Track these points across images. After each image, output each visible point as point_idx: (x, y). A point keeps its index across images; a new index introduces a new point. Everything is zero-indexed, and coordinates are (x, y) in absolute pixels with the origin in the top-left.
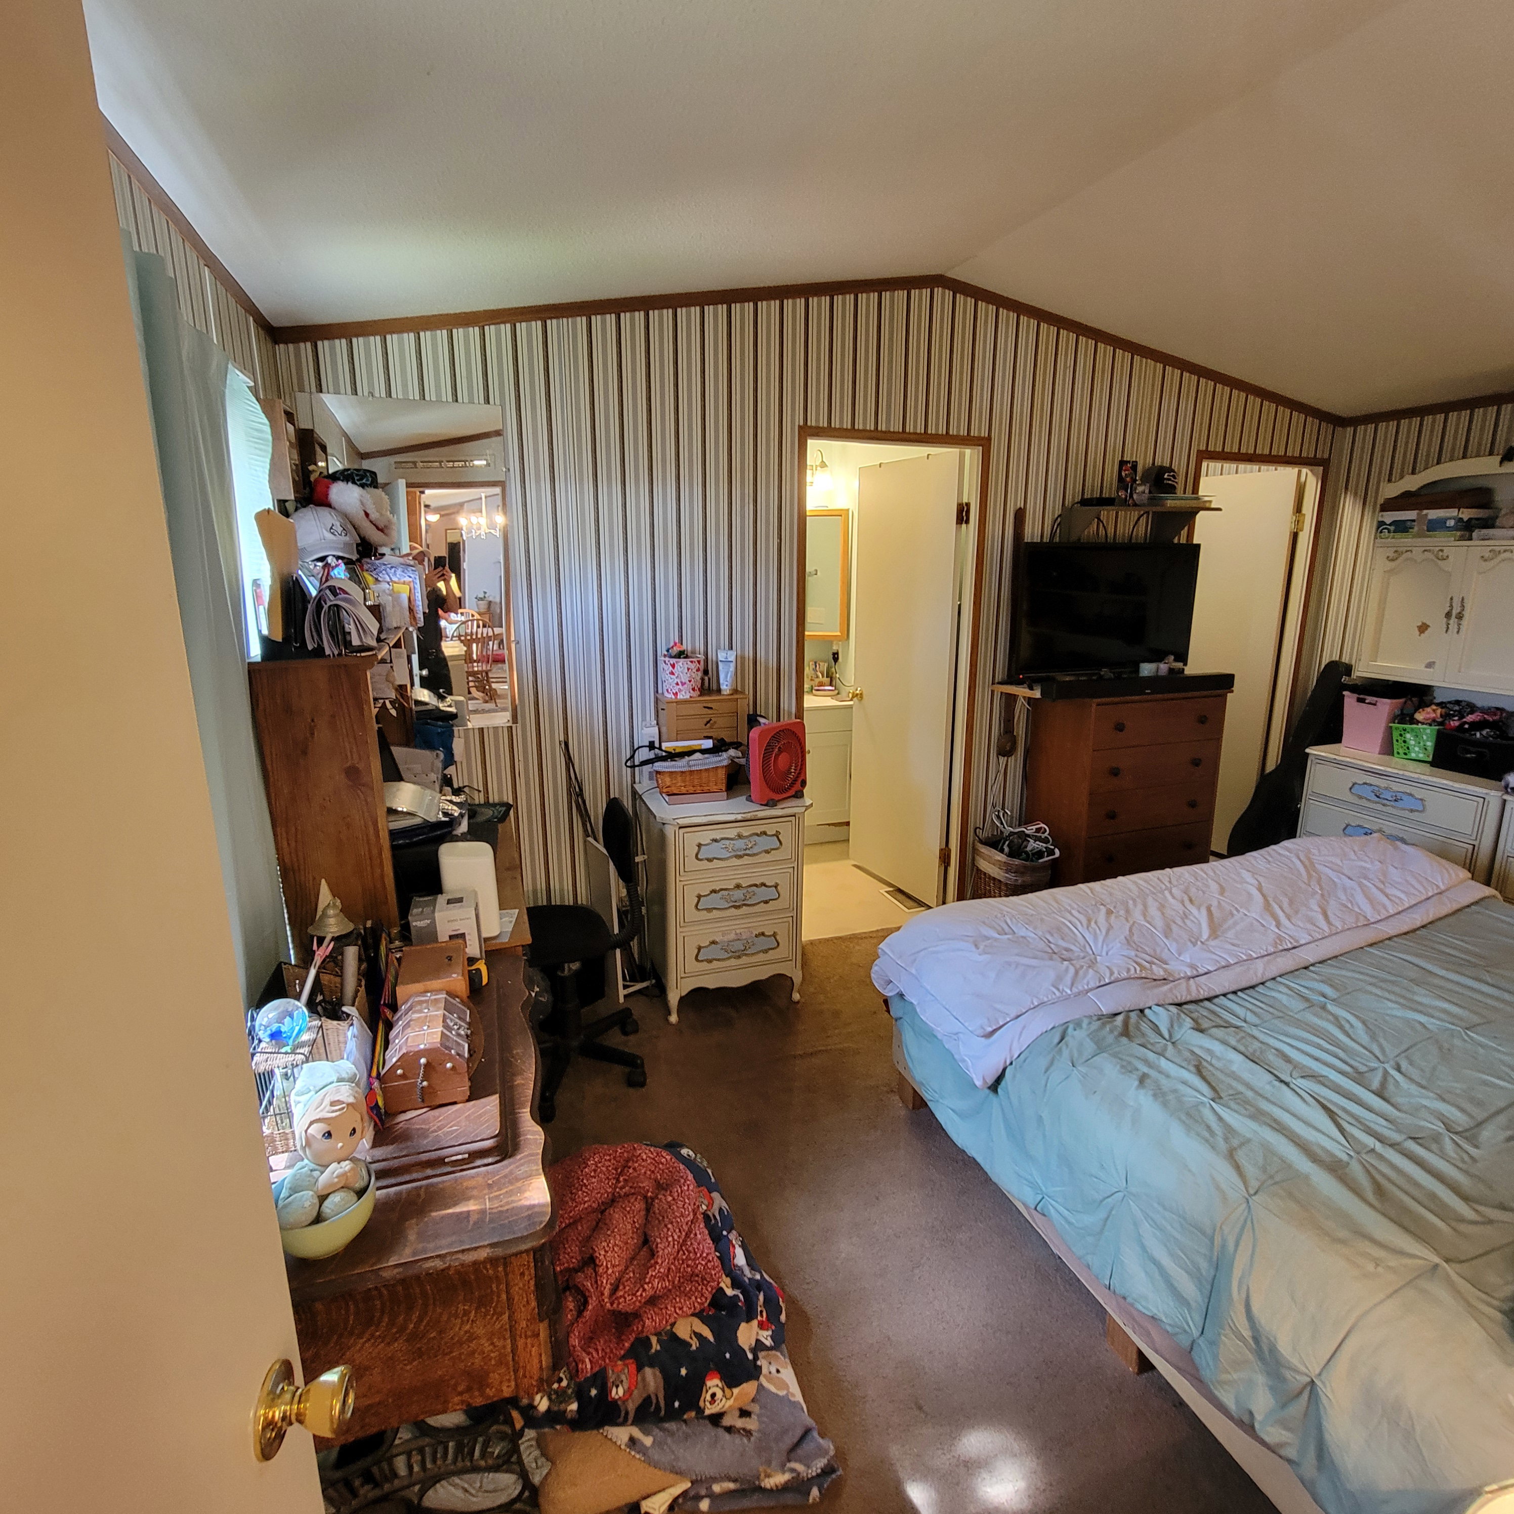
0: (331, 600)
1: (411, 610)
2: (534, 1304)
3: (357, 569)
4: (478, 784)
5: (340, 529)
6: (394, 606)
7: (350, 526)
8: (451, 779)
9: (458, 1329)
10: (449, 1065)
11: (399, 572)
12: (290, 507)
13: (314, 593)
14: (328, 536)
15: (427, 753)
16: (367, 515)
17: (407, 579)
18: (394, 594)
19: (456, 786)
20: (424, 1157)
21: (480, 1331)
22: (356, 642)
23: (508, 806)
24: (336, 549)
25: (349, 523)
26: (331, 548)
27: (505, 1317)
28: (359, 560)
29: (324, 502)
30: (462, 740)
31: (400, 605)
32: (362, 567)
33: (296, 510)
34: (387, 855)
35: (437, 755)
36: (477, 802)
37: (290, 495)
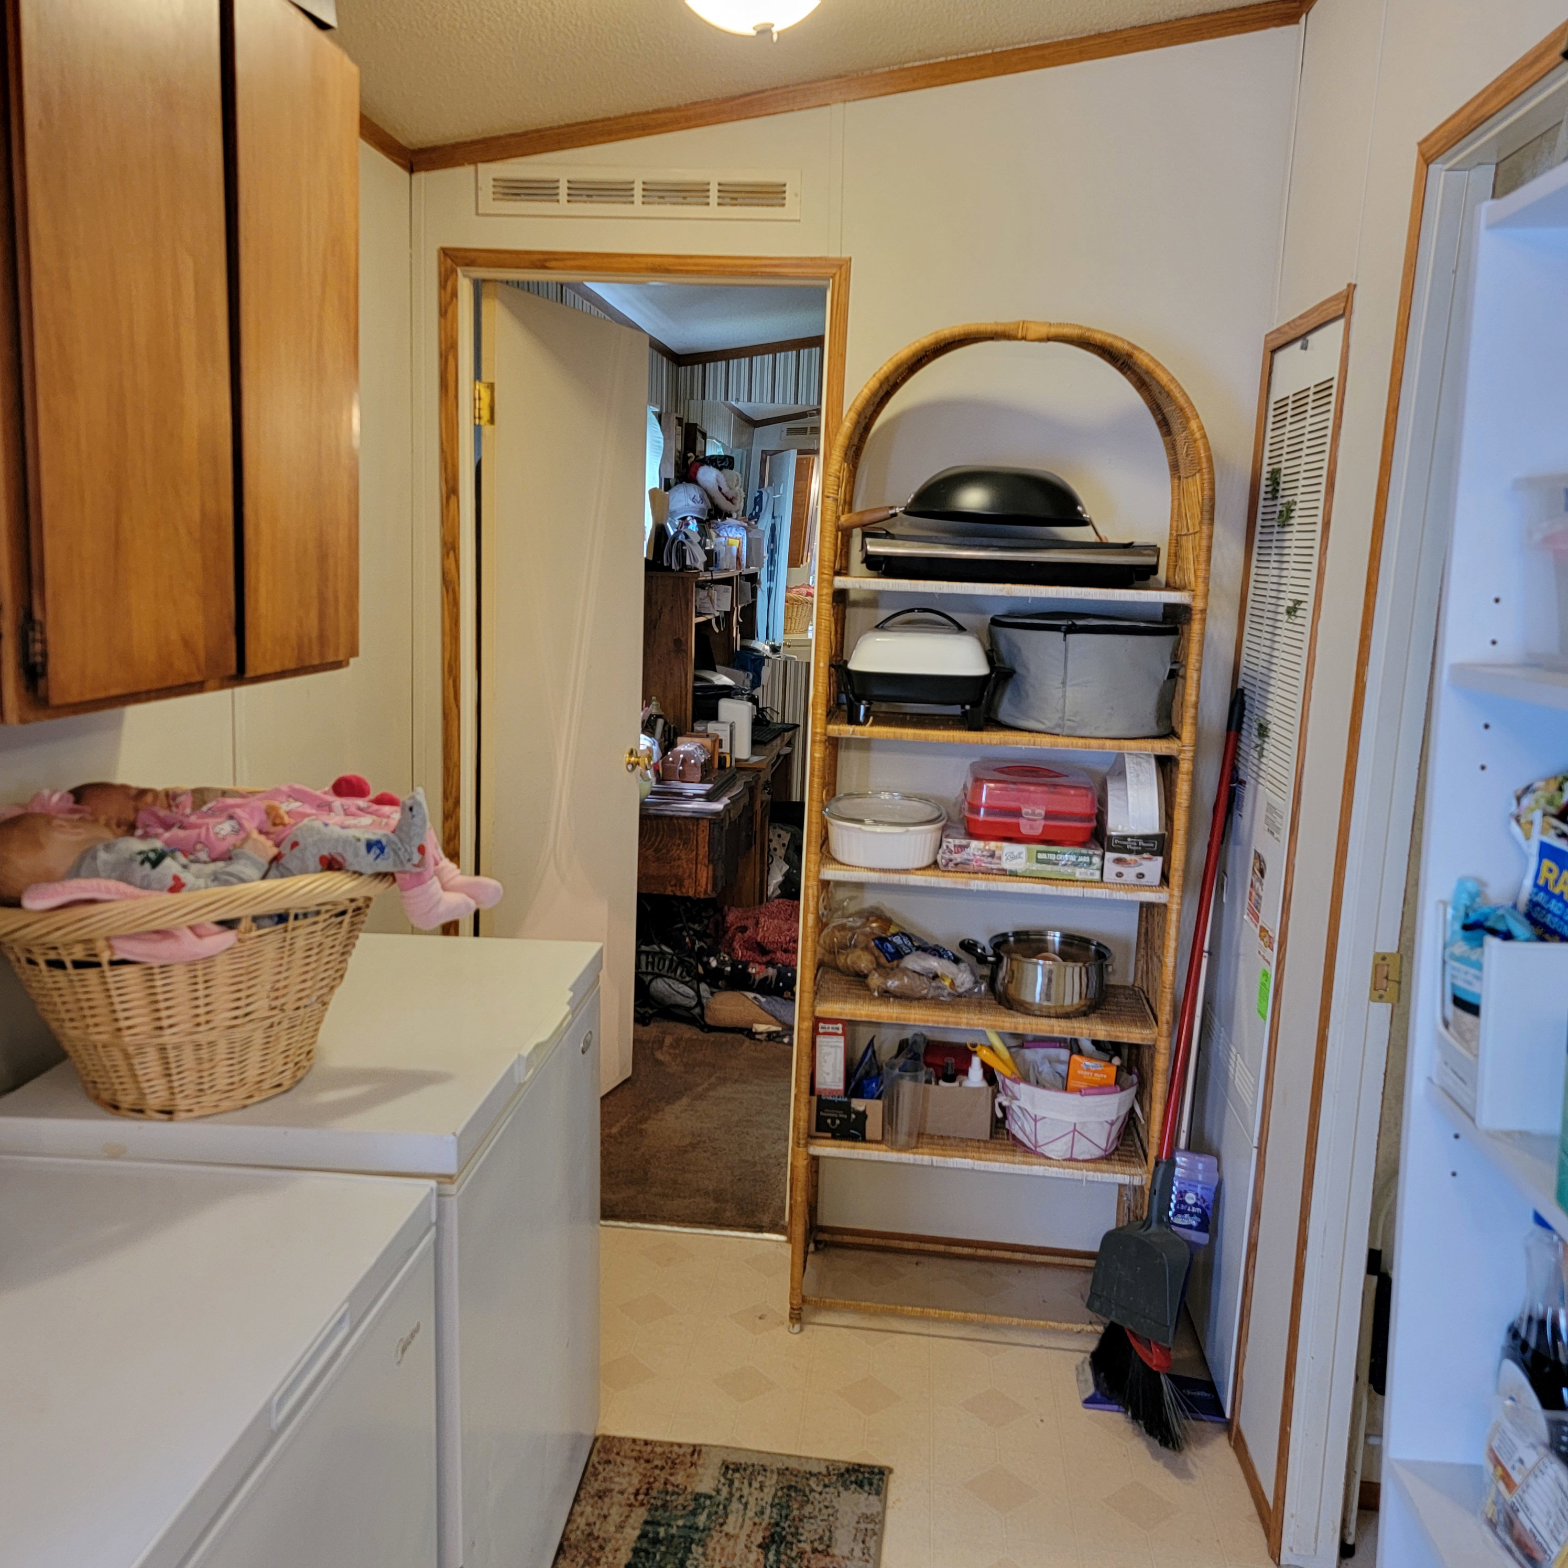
0: (681, 537)
1: (738, 558)
2: (707, 849)
3: (706, 526)
4: (778, 707)
5: (699, 499)
6: (726, 554)
7: (706, 497)
8: (758, 699)
9: (675, 853)
10: (693, 761)
11: (734, 530)
12: (672, 482)
13: (672, 533)
14: (691, 503)
15: (741, 673)
16: (720, 489)
17: (739, 536)
18: (728, 547)
19: (760, 706)
20: (674, 790)
21: (683, 857)
22: (688, 563)
23: (796, 726)
24: (694, 512)
25: (707, 494)
26: (690, 511)
27: (694, 853)
28: (707, 520)
29: (693, 480)
30: (769, 669)
31: (731, 553)
32: (709, 525)
33: (676, 484)
34: (690, 696)
35: (748, 676)
36: (775, 721)
37: (671, 475)
